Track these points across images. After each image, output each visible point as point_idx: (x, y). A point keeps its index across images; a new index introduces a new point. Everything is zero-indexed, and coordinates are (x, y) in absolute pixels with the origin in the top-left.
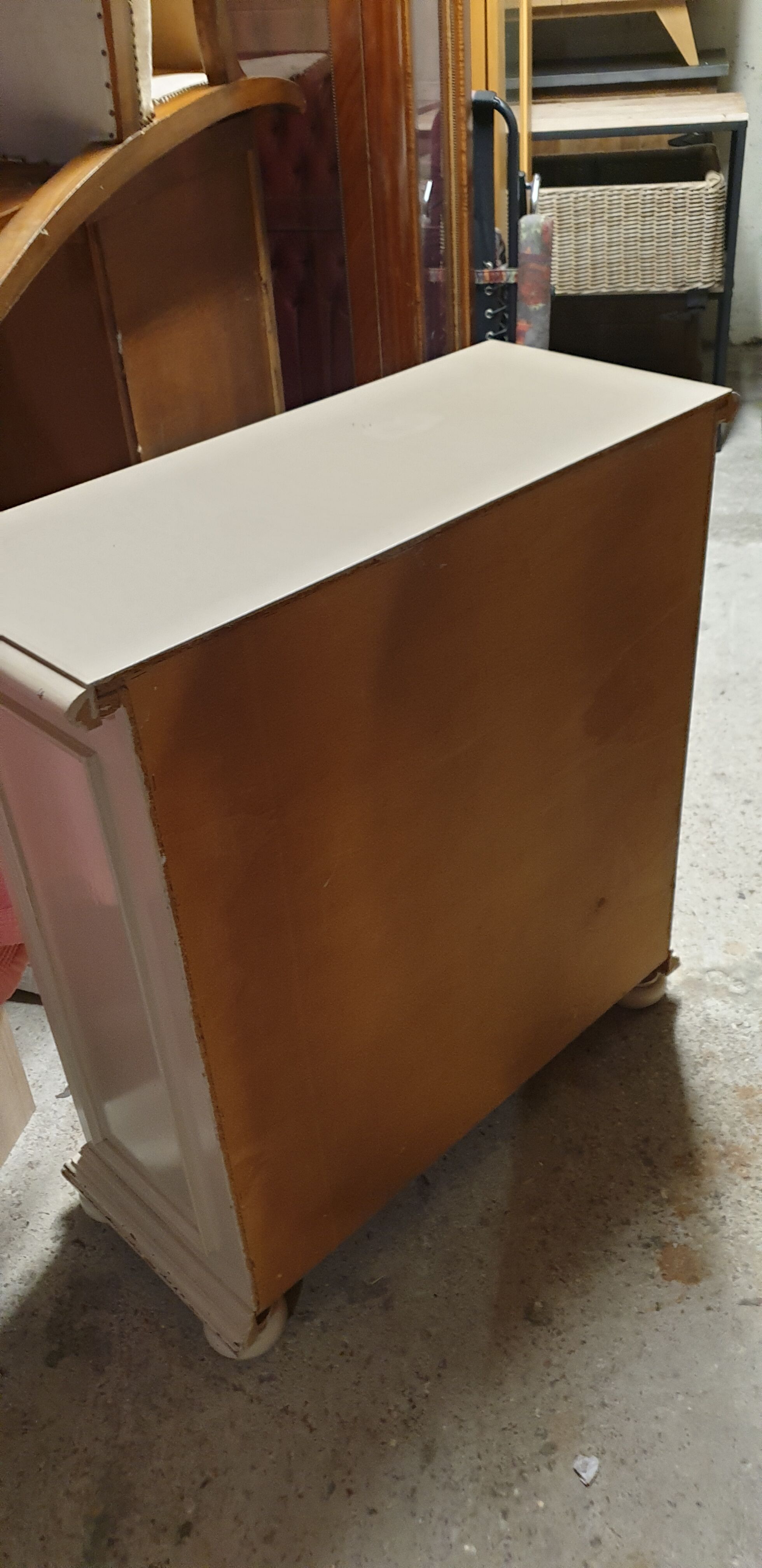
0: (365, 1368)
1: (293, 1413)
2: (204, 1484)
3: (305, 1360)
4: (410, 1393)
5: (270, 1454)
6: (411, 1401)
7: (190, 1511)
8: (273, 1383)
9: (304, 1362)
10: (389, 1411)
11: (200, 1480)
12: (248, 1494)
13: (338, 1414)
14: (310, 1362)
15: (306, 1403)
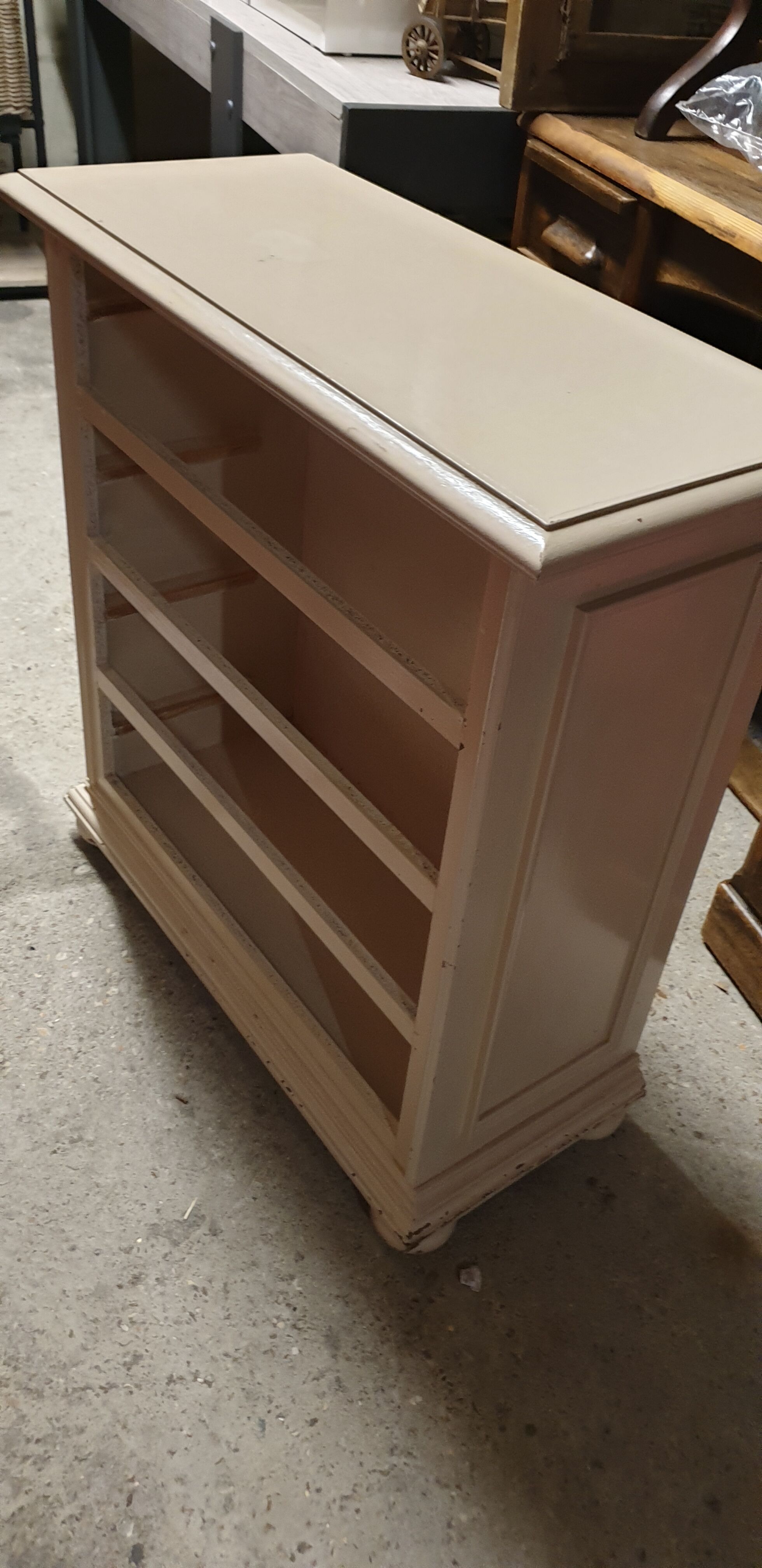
0: (227, 1298)
1: (181, 1378)
2: (129, 1502)
3: (162, 1323)
4: (285, 1299)
5: (181, 1430)
6: (288, 1305)
7: (129, 1534)
8: (141, 1363)
9: (162, 1325)
10: (275, 1325)
11: (122, 1499)
12: (181, 1480)
13: (226, 1355)
14: (168, 1323)
15: (188, 1363)
